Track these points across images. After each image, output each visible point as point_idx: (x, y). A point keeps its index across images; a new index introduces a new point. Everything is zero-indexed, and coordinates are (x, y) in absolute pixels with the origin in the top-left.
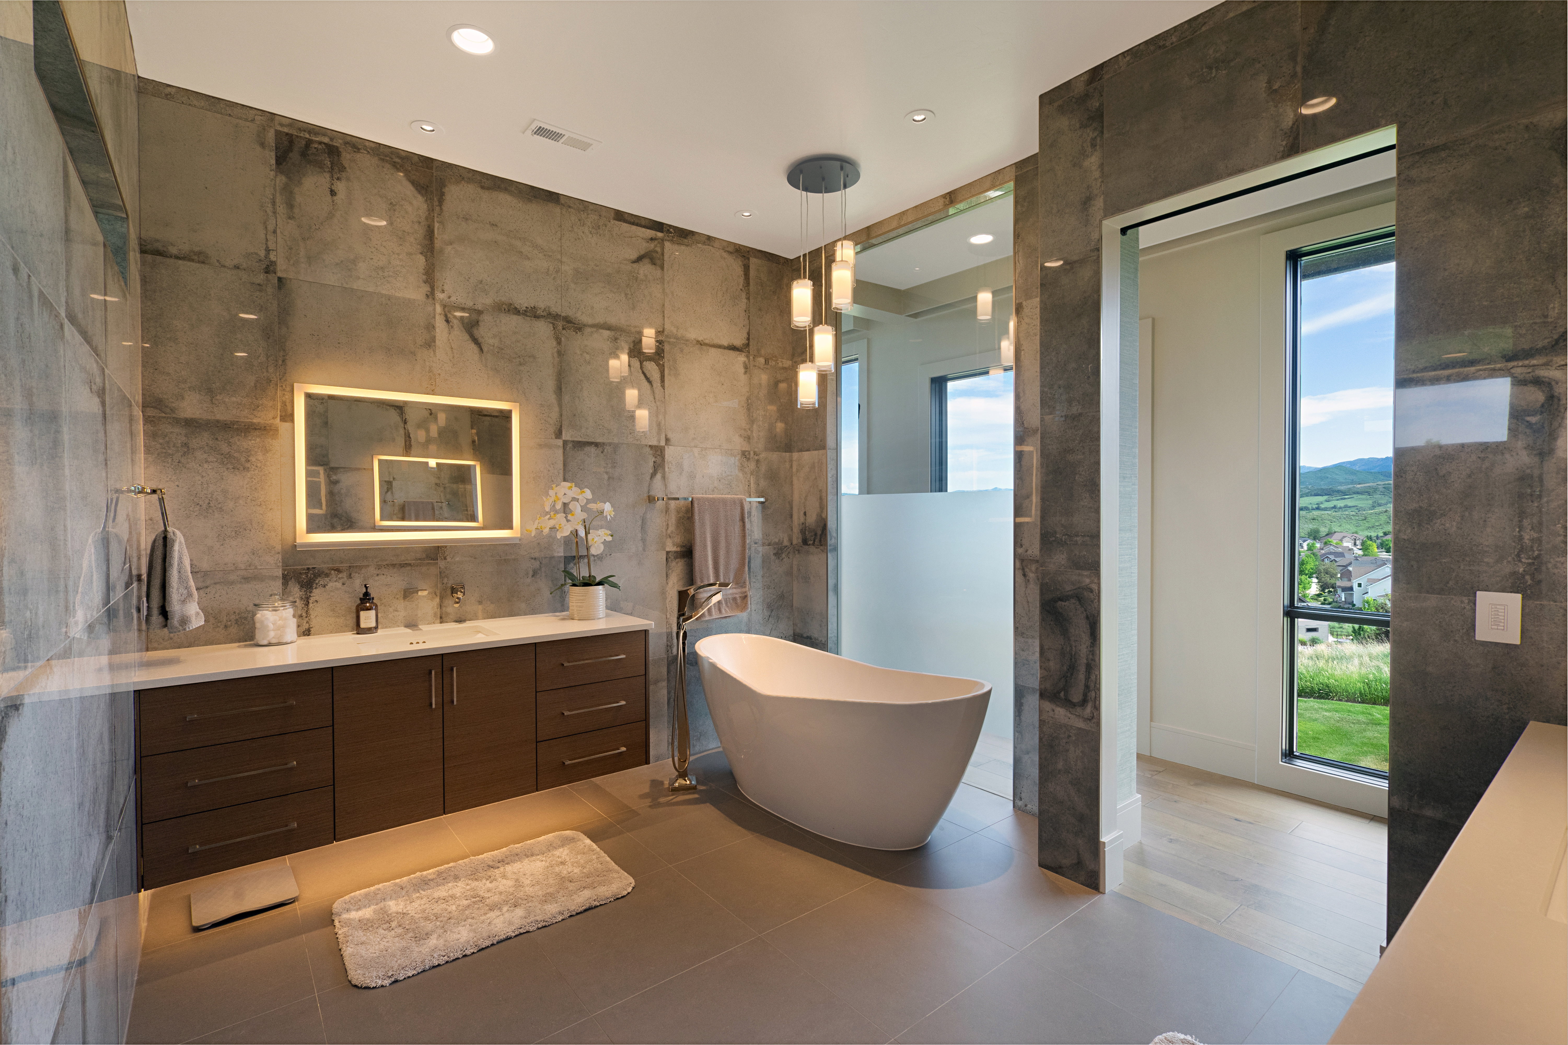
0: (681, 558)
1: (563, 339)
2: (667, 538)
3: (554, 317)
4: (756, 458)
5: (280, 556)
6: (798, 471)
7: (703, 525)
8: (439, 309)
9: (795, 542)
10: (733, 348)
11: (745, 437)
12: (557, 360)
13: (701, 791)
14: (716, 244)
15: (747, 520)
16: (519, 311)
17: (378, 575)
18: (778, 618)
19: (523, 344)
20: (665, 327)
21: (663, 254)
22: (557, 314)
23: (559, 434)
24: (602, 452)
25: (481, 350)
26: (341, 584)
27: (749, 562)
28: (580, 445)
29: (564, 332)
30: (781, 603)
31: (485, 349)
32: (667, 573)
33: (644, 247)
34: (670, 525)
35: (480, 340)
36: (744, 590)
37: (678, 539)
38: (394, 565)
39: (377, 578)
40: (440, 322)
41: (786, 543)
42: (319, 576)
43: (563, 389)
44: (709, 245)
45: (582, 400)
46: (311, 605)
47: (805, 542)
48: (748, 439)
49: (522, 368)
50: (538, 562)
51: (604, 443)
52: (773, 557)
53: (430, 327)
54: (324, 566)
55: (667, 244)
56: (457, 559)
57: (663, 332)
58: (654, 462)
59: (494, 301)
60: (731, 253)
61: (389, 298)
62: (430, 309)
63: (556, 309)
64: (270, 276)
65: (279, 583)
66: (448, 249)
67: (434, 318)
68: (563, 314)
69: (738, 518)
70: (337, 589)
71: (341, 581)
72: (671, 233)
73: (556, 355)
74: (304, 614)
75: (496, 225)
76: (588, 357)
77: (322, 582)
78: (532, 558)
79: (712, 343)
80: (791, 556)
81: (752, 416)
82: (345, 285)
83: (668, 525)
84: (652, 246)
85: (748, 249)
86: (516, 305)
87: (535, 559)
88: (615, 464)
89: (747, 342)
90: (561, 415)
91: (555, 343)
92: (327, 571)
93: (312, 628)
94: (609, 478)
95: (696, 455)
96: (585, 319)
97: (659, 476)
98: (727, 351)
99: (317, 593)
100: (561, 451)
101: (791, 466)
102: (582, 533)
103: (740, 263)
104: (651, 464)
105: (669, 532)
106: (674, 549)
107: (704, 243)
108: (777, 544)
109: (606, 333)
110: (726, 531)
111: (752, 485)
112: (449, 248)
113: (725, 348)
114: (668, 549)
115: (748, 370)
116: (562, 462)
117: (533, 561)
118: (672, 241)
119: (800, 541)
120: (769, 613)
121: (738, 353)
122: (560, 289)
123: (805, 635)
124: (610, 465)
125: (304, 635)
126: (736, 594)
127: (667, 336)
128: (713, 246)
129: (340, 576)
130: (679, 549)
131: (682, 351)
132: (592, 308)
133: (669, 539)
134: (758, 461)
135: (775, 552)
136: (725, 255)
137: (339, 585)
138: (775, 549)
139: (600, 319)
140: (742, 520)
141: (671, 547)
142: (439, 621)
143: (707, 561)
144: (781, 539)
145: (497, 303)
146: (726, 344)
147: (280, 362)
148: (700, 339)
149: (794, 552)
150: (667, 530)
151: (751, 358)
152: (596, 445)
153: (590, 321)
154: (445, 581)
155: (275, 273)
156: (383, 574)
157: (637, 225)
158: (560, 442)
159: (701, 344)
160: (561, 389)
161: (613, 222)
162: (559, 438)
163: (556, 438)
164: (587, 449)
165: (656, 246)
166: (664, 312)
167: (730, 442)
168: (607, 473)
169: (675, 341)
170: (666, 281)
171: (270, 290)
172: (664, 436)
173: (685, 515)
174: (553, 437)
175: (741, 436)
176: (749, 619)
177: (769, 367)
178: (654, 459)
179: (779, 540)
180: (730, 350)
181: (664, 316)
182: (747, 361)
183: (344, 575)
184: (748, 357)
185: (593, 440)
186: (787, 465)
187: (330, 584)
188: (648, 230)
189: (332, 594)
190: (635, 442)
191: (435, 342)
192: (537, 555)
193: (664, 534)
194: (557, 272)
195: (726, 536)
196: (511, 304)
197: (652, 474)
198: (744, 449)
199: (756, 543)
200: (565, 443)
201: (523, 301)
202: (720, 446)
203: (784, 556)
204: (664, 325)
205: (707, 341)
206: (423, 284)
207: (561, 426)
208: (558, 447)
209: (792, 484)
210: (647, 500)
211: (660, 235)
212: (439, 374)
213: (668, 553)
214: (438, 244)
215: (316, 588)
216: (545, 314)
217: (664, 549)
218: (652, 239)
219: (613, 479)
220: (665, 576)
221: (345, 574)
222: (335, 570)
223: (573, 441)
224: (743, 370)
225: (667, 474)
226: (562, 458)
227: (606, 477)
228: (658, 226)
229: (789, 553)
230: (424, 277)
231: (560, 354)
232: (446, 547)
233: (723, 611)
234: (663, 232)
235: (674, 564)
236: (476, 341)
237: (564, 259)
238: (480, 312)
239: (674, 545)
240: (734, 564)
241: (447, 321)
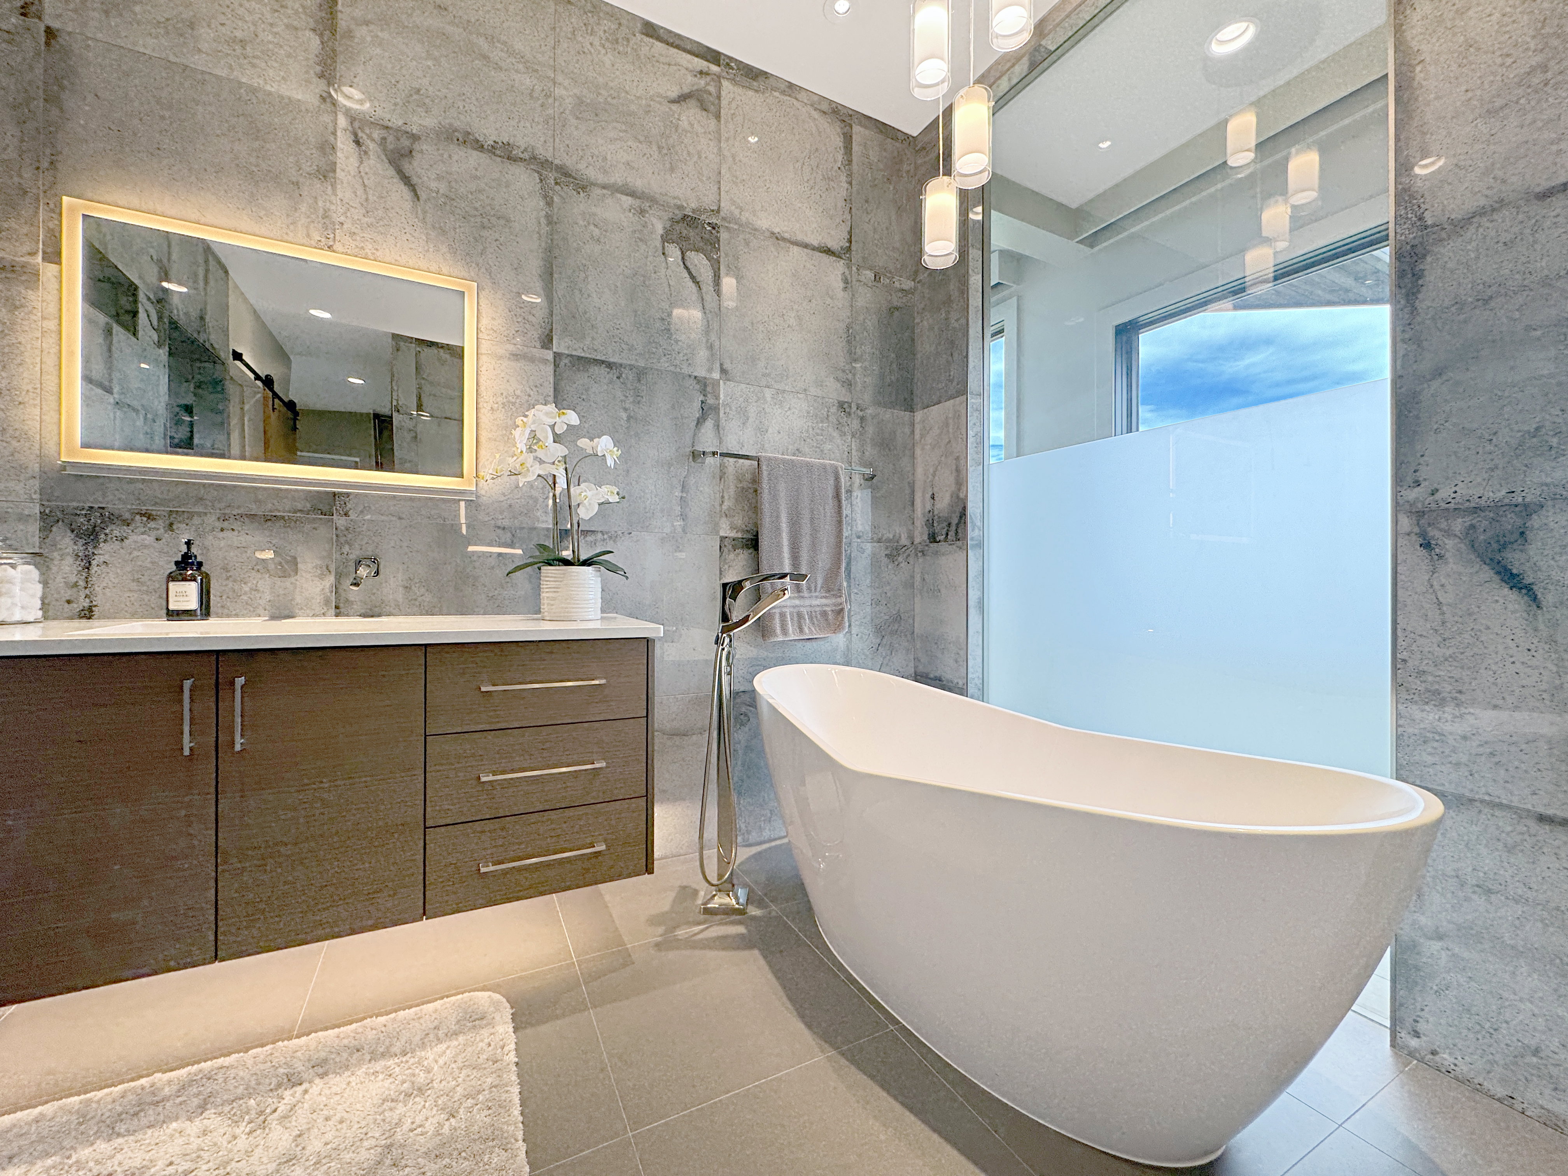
0: (743, 548)
1: (555, 199)
2: (721, 517)
3: (542, 163)
4: (861, 414)
5: (36, 484)
6: (922, 436)
7: (775, 498)
8: (342, 121)
9: (917, 540)
10: (828, 251)
11: (844, 382)
12: (545, 229)
13: (754, 918)
14: (802, 96)
15: (844, 503)
16: (482, 146)
17: (222, 530)
18: (892, 649)
19: (488, 197)
20: (722, 205)
21: (719, 97)
22: (547, 161)
23: (547, 341)
24: (618, 378)
25: (417, 197)
26: (152, 539)
27: (849, 564)
28: (582, 362)
29: (558, 188)
30: (896, 626)
31: (423, 196)
32: (720, 568)
33: (690, 83)
34: (726, 497)
35: (415, 180)
36: (839, 600)
37: (739, 521)
38: (252, 517)
39: (221, 535)
40: (344, 145)
41: (904, 541)
42: (112, 521)
43: (555, 276)
44: (790, 96)
45: (585, 296)
46: (94, 569)
47: (933, 539)
48: (849, 384)
49: (485, 233)
50: (509, 535)
51: (621, 365)
52: (885, 560)
53: (327, 148)
54: (123, 509)
55: (725, 83)
56: (368, 517)
57: (718, 211)
58: (702, 402)
59: (440, 124)
60: (824, 113)
61: (254, 90)
62: (326, 118)
63: (544, 152)
64: (31, 21)
65: (34, 528)
66: (361, 32)
67: (334, 133)
68: (557, 162)
69: (830, 492)
70: (146, 547)
71: (154, 534)
72: (733, 69)
73: (543, 221)
74: (82, 583)
75: (446, 9)
76: (596, 232)
77: (116, 533)
78: (499, 527)
79: (793, 239)
80: (911, 560)
81: (855, 353)
82: (172, 58)
83: (723, 497)
84: (701, 83)
85: (850, 112)
86: (477, 135)
87: (504, 528)
88: (639, 398)
89: (848, 245)
90: (551, 314)
91: (542, 203)
92: (127, 516)
93: (95, 606)
94: (629, 418)
95: (769, 399)
96: (592, 174)
97: (709, 424)
98: (818, 254)
99: (105, 551)
100: (550, 369)
101: (913, 432)
102: (562, 483)
103: (839, 130)
104: (697, 405)
105: (724, 507)
106: (733, 534)
107: (783, 92)
108: (889, 540)
109: (627, 201)
110: (812, 511)
111: (854, 453)
112: (364, 30)
113: (814, 249)
114: (722, 533)
115: (849, 286)
116: (552, 385)
117: (499, 531)
118: (733, 81)
119: (926, 537)
120: (878, 641)
121: (835, 258)
122: (551, 122)
123: (932, 676)
124: (631, 399)
125: (81, 618)
126: (826, 605)
127: (724, 219)
128: (797, 99)
129: (152, 524)
130: (740, 535)
131: (747, 243)
132: (605, 159)
133: (724, 519)
134: (862, 419)
135: (888, 552)
136: (815, 114)
137: (149, 539)
138: (887, 548)
139: (617, 177)
140: (837, 496)
141: (725, 531)
142: (333, 611)
143: (780, 552)
144: (897, 535)
145: (444, 127)
146: (815, 243)
147: (45, 164)
148: (776, 230)
149: (917, 555)
150: (721, 505)
151: (854, 268)
152: (610, 365)
153: (601, 179)
154: (346, 549)
155: (40, 18)
156: (233, 530)
157: (678, 47)
158: (549, 356)
159: (777, 238)
160: (551, 274)
161: (639, 36)
162: (547, 349)
163: (542, 347)
164: (595, 370)
165: (707, 84)
166: (719, 182)
167: (822, 386)
168: (625, 409)
169: (736, 227)
170: (723, 138)
171: (28, 44)
172: (718, 365)
173: (750, 485)
174: (538, 345)
175: (837, 379)
176: (847, 646)
177: (879, 285)
178: (701, 398)
179: (894, 536)
180: (821, 252)
181: (719, 188)
182: (847, 272)
183: (161, 524)
184: (849, 267)
185: (603, 358)
186: (907, 430)
187: (133, 538)
188: (696, 59)
189: (136, 553)
190: (672, 368)
191: (334, 171)
192: (506, 523)
193: (718, 511)
194: (547, 96)
195: (812, 520)
196: (469, 133)
197: (698, 419)
198: (842, 399)
199: (859, 537)
200: (557, 355)
201: (489, 133)
202: (805, 390)
203: (900, 559)
204: (719, 201)
205: (786, 235)
206: (315, 80)
207: (551, 331)
208: (545, 361)
209: (913, 456)
210: (691, 458)
211: (714, 68)
212: (342, 224)
213: (723, 539)
214: (343, 21)
215: (105, 541)
216: (526, 156)
217: (717, 532)
218: (701, 72)
219: (636, 419)
220: (718, 572)
221: (160, 522)
222: (142, 515)
223: (571, 356)
224: (842, 285)
225: (723, 422)
226: (552, 379)
227: (624, 416)
228: (714, 56)
229: (909, 555)
230: (318, 69)
231: (549, 218)
232: (348, 495)
233: (806, 630)
234: (719, 66)
235: (732, 556)
236: (406, 180)
237: (560, 78)
238: (415, 138)
239: (732, 528)
240: (824, 559)
241: (357, 142)
